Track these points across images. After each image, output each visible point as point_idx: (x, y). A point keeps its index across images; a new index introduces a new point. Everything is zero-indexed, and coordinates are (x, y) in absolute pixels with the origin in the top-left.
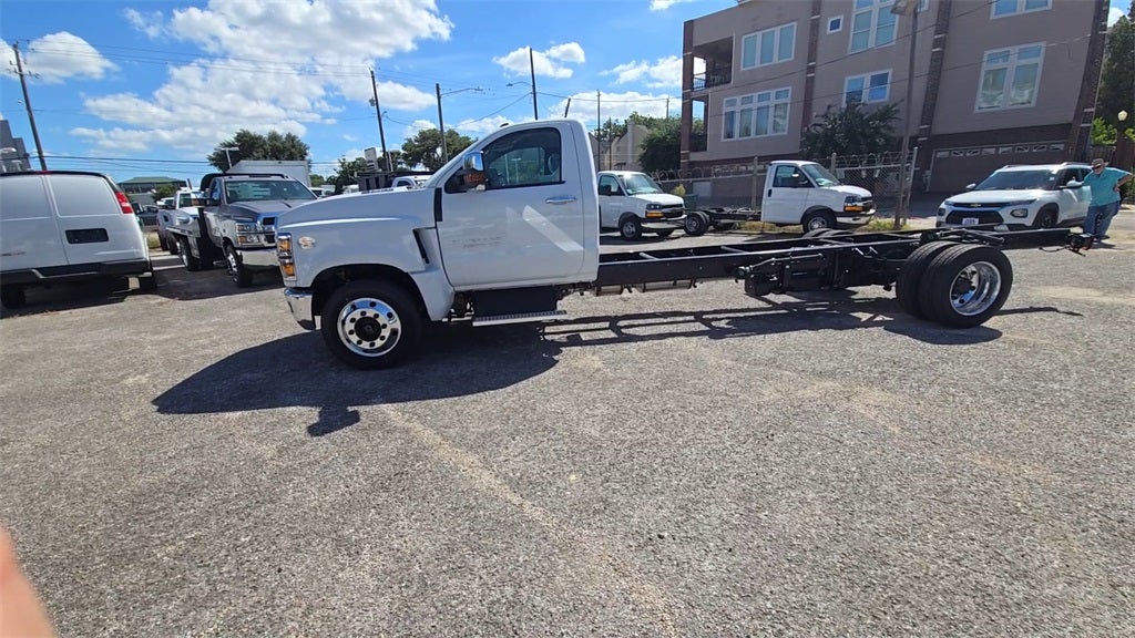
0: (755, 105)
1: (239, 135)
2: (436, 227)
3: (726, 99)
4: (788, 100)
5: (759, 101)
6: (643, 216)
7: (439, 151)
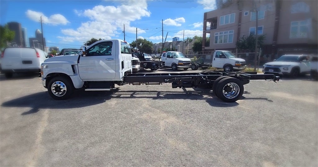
0: (223, 34)
1: (92, 39)
2: (78, 65)
3: (215, 33)
4: (233, 33)
5: (225, 33)
6: (178, 64)
7: (141, 44)
